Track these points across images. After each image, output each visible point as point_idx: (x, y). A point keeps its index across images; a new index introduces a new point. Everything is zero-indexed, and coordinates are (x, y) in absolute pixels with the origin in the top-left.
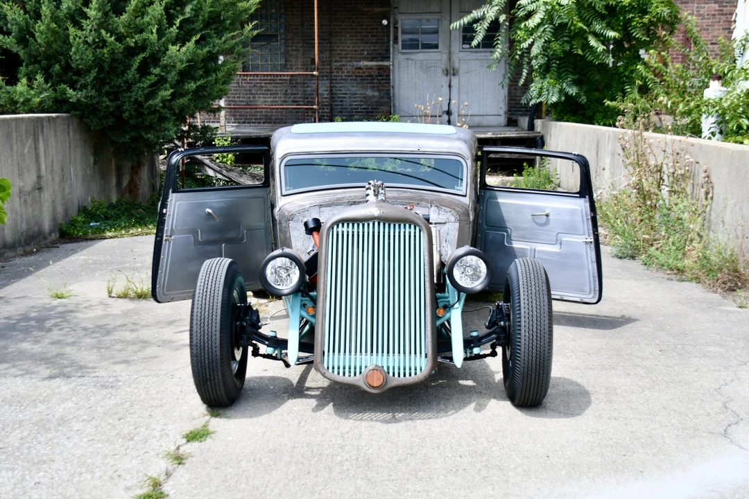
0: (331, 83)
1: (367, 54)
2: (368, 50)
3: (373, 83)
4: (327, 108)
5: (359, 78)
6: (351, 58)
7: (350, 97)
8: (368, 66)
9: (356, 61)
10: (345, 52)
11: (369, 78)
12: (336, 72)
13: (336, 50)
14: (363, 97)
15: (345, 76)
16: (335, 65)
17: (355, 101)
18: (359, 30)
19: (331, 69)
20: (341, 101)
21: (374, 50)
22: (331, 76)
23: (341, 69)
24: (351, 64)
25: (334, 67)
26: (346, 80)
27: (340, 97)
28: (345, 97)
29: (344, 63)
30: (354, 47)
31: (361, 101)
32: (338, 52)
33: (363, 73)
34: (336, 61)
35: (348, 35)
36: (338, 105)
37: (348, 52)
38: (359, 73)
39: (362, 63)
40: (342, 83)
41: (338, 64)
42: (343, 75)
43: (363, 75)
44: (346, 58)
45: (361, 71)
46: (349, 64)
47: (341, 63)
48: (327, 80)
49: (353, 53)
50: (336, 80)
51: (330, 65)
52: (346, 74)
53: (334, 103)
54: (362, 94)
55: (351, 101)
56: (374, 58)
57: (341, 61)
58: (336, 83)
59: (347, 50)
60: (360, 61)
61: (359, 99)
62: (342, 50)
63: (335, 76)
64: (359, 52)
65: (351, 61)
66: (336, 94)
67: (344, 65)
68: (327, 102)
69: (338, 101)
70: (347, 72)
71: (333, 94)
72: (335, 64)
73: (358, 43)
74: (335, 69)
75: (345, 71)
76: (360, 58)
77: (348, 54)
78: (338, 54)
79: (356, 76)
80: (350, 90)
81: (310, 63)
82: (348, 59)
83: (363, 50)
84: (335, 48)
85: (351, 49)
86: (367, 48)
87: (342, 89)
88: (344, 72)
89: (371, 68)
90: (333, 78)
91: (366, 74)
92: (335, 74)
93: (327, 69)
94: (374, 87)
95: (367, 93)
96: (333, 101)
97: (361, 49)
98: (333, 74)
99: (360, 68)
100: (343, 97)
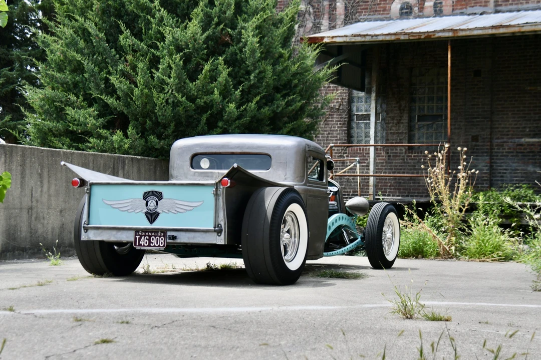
0: (491, 159)
1: (530, 131)
2: (530, 127)
3: (535, 159)
4: (486, 183)
5: (520, 154)
6: (512, 135)
7: (511, 173)
8: (529, 142)
9: (517, 138)
10: (507, 130)
11: (531, 154)
12: (498, 149)
13: (497, 128)
14: (525, 173)
15: (506, 152)
16: (496, 142)
17: (516, 177)
18: (521, 109)
19: (491, 145)
20: (502, 177)
21: (537, 127)
22: (492, 152)
23: (503, 146)
24: (513, 140)
25: (495, 144)
26: (508, 156)
27: (500, 173)
28: (505, 173)
29: (505, 140)
30: (515, 125)
31: (522, 177)
32: (500, 129)
33: (525, 149)
34: (498, 138)
35: (510, 114)
36: (498, 180)
37: (510, 129)
38: (521, 149)
39: (523, 140)
40: (503, 159)
41: (499, 141)
42: (504, 151)
43: (525, 151)
44: (508, 135)
45: (523, 148)
46: (510, 140)
47: (502, 140)
48: (487, 156)
49: (515, 130)
50: (497, 156)
51: (491, 142)
52: (507, 151)
53: (494, 179)
54: (522, 170)
55: (511, 177)
56: (537, 134)
57: (503, 138)
58: (497, 159)
59: (508, 128)
60: (522, 138)
61: (520, 175)
62: (503, 128)
63: (496, 152)
64: (521, 129)
65: (512, 138)
66: (497, 170)
67: (504, 142)
68: (486, 177)
69: (498, 177)
70: (508, 149)
71: (493, 169)
72: (496, 140)
73: (519, 121)
74: (497, 146)
75: (507, 147)
76: (522, 135)
77: (509, 131)
78: (499, 131)
79: (517, 152)
80: (511, 166)
81: (470, 140)
82: (510, 136)
83: (525, 127)
84: (497, 126)
85: (513, 126)
86: (529, 126)
87: (503, 164)
88: (505, 149)
89: (533, 144)
90: (494, 154)
91: (528, 150)
92: (496, 150)
93: (487, 145)
94: (536, 163)
95: (529, 169)
96: (493, 177)
97: (523, 126)
98: (494, 151)
99: (521, 145)
100: (503, 173)
